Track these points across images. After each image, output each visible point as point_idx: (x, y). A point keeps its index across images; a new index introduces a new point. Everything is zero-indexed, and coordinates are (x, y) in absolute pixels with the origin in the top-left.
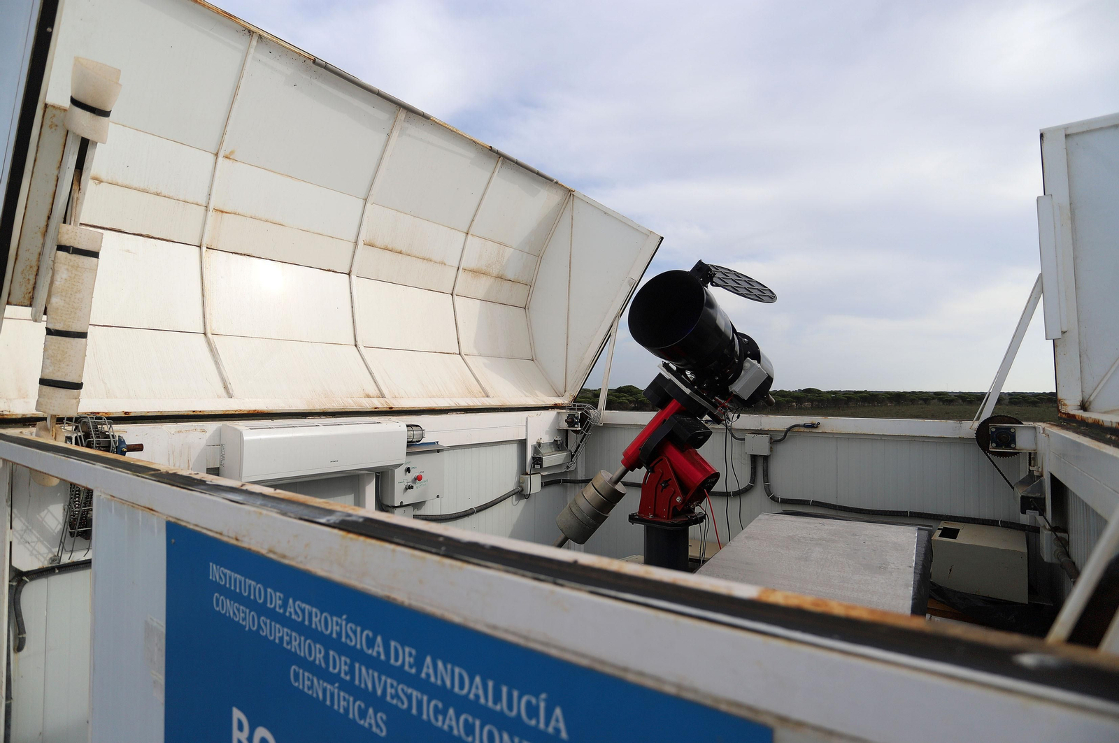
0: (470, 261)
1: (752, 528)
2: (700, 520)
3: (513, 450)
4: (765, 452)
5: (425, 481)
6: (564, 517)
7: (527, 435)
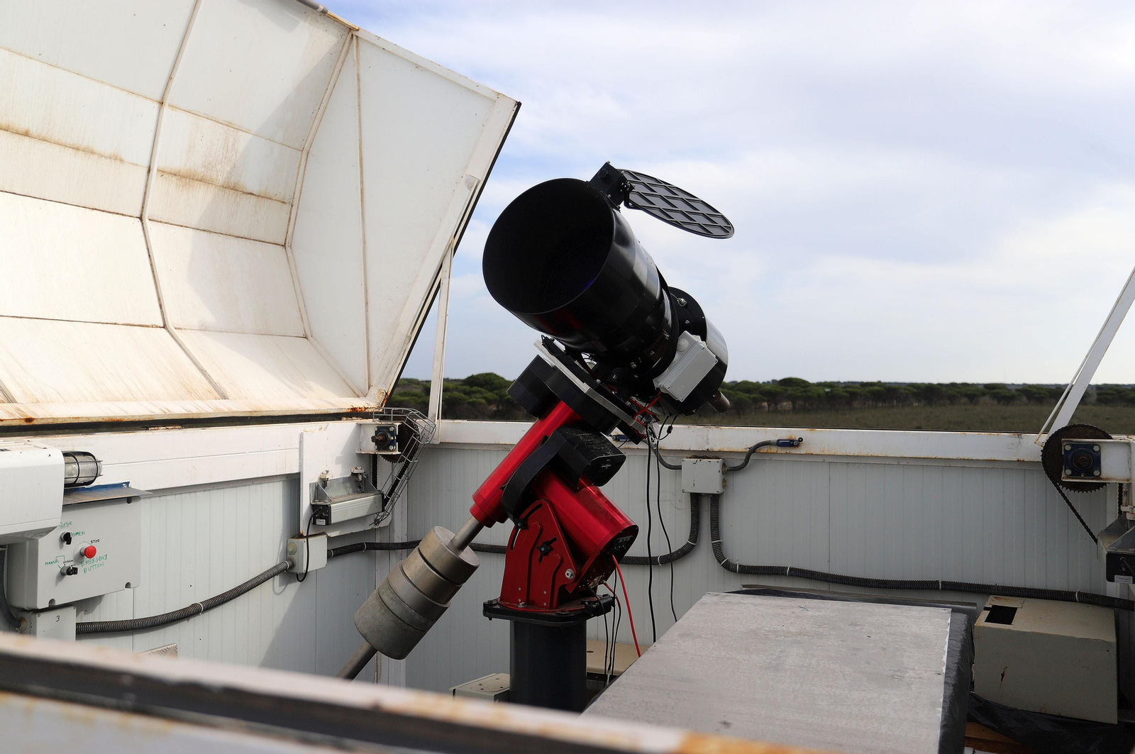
0: (171, 156)
1: (691, 618)
2: (605, 607)
3: (276, 493)
4: (715, 488)
5: (100, 558)
6: (369, 613)
7: (301, 465)
